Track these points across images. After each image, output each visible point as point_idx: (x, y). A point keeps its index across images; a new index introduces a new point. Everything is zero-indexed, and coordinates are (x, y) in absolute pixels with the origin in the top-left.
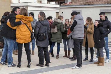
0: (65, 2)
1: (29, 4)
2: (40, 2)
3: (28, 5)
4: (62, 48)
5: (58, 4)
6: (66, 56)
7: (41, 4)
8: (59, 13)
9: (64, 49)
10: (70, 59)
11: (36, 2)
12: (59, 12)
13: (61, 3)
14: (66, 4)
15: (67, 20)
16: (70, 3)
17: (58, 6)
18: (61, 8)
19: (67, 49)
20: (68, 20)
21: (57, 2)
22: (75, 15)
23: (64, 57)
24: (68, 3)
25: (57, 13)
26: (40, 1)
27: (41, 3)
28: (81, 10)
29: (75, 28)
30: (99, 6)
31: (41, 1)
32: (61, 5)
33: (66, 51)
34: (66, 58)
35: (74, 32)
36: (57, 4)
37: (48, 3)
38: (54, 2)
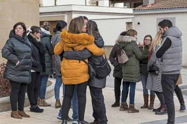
0: (142, 3)
1: (74, 8)
2: (95, 4)
4: (139, 90)
5: (131, 7)
6: (146, 106)
7: (97, 7)
8: (133, 24)
9: (142, 93)
10: (155, 113)
11: (88, 4)
12: (131, 23)
13: (135, 6)
14: (145, 6)
15: (149, 38)
16: (152, 5)
17: (130, 11)
18: (135, 15)
19: (149, 93)
20: (151, 37)
21: (128, 4)
22: (167, 28)
23: (142, 107)
24: (150, 6)
25: (128, 24)
26: (95, 1)
27: (97, 5)
29: (166, 52)
31: (97, 2)
32: (136, 8)
33: (146, 96)
34: (146, 109)
35: (164, 60)
36: (127, 8)
37: (111, 5)
38: (123, 4)
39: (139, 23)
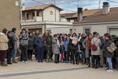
3: (47, 23)
12: (72, 29)
14: (78, 21)
16: (81, 21)
18: (74, 25)
24: (80, 21)
25: (71, 30)
28: (91, 27)
30: (106, 23)
39: (75, 29)
